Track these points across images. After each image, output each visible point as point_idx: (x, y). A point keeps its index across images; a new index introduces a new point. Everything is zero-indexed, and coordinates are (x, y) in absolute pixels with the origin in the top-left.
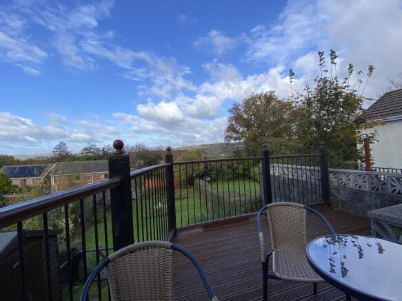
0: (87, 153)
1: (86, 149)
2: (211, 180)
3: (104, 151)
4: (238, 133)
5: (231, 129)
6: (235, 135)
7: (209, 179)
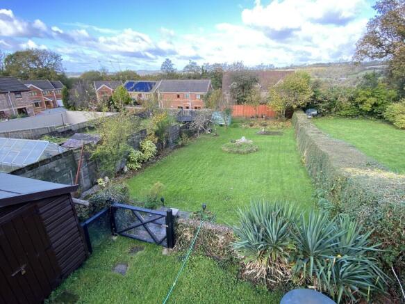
0: (188, 71)
1: (187, 67)
2: (318, 113)
3: (203, 70)
4: (381, 45)
5: (371, 39)
6: (374, 50)
7: (315, 112)
